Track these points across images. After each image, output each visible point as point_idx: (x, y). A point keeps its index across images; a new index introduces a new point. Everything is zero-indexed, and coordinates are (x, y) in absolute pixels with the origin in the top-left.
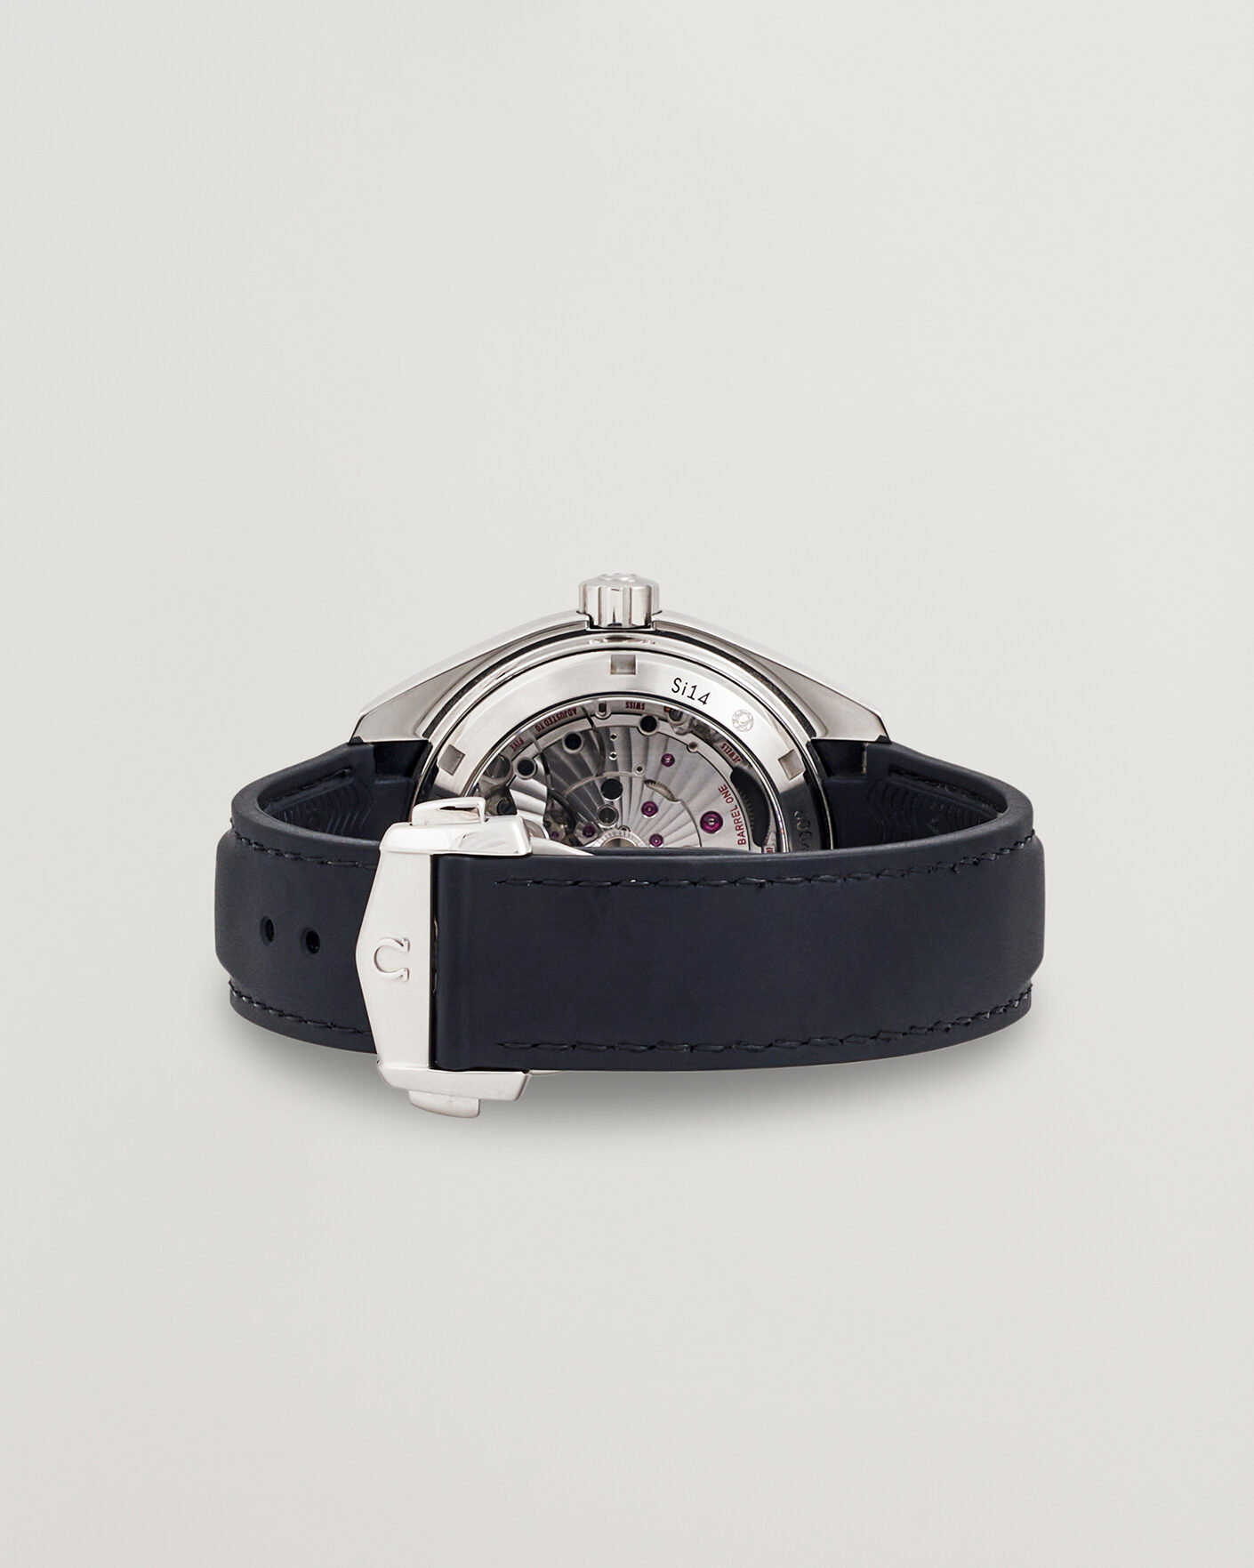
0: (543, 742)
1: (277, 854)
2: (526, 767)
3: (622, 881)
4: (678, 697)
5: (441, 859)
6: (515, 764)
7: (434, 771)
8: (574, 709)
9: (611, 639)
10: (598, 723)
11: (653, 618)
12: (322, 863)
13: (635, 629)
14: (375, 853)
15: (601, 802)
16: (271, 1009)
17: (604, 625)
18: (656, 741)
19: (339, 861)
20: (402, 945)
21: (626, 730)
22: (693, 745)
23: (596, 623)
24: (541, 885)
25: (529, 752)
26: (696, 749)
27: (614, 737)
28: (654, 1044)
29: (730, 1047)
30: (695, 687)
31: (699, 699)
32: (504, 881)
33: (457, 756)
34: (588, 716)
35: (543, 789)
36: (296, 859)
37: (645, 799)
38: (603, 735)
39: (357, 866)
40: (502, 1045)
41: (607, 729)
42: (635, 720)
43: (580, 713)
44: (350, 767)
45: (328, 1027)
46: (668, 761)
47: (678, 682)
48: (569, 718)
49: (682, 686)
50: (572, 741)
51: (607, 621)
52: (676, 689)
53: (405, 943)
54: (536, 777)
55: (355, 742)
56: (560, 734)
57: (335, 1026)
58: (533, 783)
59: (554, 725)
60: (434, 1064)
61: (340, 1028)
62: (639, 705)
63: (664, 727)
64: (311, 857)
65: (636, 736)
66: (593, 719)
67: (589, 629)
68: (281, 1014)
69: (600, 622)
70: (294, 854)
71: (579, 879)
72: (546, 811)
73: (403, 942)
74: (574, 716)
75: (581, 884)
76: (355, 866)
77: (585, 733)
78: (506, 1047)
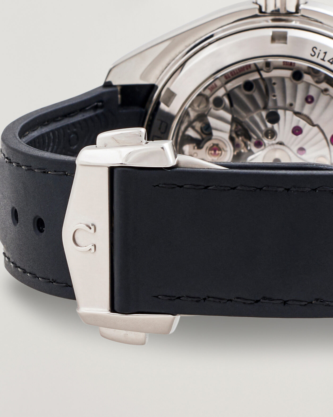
0: (230, 86)
1: (17, 166)
2: (218, 102)
3: (237, 187)
4: (314, 59)
5: (115, 171)
6: (211, 99)
7: (158, 103)
8: (249, 66)
9: (273, 20)
10: (265, 75)
11: (302, 7)
12: (44, 172)
13: (289, 14)
14: (73, 166)
15: (266, 126)
16: (19, 267)
17: (269, 11)
18: (301, 87)
19: (55, 171)
20: (90, 228)
21: (282, 79)
22: (326, 90)
23: (263, 10)
24: (182, 188)
25: (221, 92)
26: (328, 93)
27: (274, 84)
28: (258, 299)
29: (311, 303)
30: (325, 53)
31: (329, 61)
32: (158, 185)
33: (171, 95)
34: (258, 70)
35: (229, 117)
36: (28, 169)
37: (294, 125)
38: (268, 82)
39: (67, 175)
40: (157, 297)
41: (270, 79)
42: (287, 73)
43: (253, 67)
44: (101, 101)
45: (51, 282)
46: (309, 100)
47: (315, 49)
48: (246, 71)
49: (317, 52)
50: (248, 86)
51: (271, 8)
52: (313, 54)
53: (93, 228)
54: (225, 109)
55: (108, 85)
56: (240, 81)
57: (55, 282)
58: (222, 113)
59: (237, 75)
60: (113, 310)
61: (58, 283)
62: (291, 64)
63: (307, 78)
64: (38, 169)
65: (288, 84)
66: (262, 72)
67: (259, 14)
68: (25, 272)
69: (266, 8)
70: (27, 166)
71: (209, 185)
72: (231, 131)
73: (91, 226)
74: (249, 70)
75: (210, 188)
76: (66, 174)
77: (256, 81)
78: (159, 298)
